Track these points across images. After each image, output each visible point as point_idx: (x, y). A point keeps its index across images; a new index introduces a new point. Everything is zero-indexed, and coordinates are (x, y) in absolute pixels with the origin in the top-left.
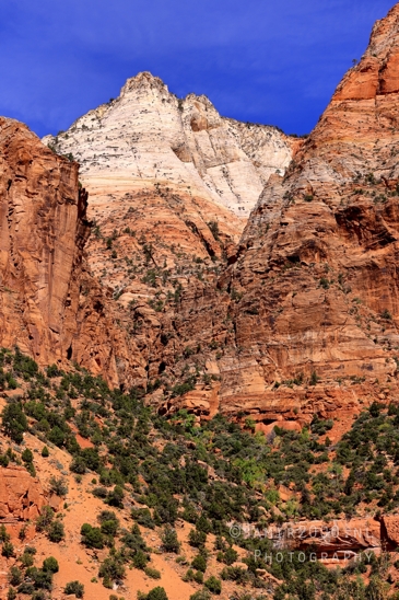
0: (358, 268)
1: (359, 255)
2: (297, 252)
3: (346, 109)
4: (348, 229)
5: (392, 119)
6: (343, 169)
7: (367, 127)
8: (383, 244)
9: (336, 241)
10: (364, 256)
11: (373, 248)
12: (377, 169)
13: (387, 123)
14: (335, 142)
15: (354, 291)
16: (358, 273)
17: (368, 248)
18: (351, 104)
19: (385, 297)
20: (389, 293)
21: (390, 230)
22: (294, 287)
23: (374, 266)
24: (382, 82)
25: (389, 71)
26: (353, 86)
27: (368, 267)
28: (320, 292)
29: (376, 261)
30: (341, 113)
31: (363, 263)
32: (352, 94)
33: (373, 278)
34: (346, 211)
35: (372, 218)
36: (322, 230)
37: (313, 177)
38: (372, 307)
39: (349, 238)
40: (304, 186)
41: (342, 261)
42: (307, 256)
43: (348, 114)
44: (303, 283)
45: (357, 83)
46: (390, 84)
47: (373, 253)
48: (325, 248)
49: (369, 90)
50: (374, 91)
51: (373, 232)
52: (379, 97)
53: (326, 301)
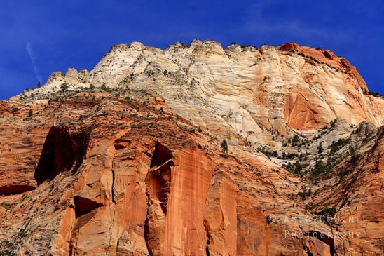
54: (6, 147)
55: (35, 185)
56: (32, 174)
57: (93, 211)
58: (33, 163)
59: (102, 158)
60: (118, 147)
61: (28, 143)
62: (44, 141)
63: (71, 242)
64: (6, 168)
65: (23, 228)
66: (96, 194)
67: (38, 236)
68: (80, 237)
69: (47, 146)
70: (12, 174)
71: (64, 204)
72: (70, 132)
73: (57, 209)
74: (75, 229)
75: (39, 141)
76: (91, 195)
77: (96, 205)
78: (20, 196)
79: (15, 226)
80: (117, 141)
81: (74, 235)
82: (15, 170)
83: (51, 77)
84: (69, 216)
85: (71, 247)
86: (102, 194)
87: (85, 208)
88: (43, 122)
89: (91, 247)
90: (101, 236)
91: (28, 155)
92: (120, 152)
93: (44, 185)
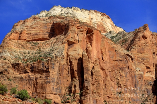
54: (40, 28)
55: (49, 38)
56: (48, 36)
57: (73, 45)
58: (48, 33)
59: (74, 31)
60: (78, 29)
61: (46, 27)
62: (51, 27)
63: (67, 53)
64: (40, 33)
65: (51, 48)
66: (74, 40)
67: (58, 50)
68: (70, 51)
69: (51, 28)
70: (42, 35)
71: (65, 42)
72: (61, 24)
73: (63, 43)
74: (68, 49)
75: (49, 27)
76: (73, 40)
77: (74, 43)
78: (45, 41)
79: (48, 48)
80: (78, 27)
81: (68, 51)
82: (43, 34)
83: (41, 12)
84: (66, 45)
85: (67, 54)
86: (75, 40)
87: (70, 44)
88: (50, 22)
89: (74, 54)
90: (76, 51)
91: (46, 30)
92: (79, 30)
93: (53, 38)
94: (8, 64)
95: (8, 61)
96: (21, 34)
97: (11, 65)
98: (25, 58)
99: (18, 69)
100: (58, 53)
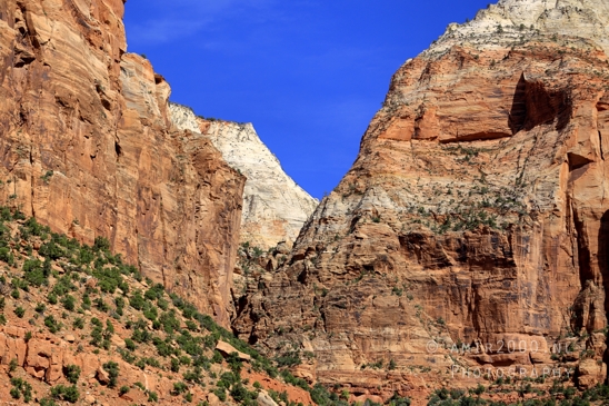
0: (419, 282)
1: (419, 271)
2: (373, 262)
3: (391, 148)
4: (409, 249)
5: (428, 162)
6: (398, 199)
7: (408, 166)
8: (441, 267)
9: (399, 257)
10: (424, 273)
11: (432, 268)
12: (424, 203)
13: (423, 164)
14: (389, 175)
15: (416, 299)
16: (420, 286)
17: (426, 268)
18: (395, 144)
19: (440, 307)
20: (443, 304)
21: (448, 257)
22: (374, 291)
23: (433, 282)
24: (417, 129)
25: (424, 122)
26: (394, 128)
27: (427, 282)
28: (395, 297)
29: (434, 278)
30: (388, 150)
31: (424, 278)
32: (394, 135)
33: (431, 291)
34: (410, 235)
35: (433, 245)
36: (391, 248)
37: (378, 203)
38: (429, 314)
39: (409, 257)
40: (370, 209)
41: (405, 274)
42: (379, 266)
43: (393, 151)
44: (381, 289)
45: (398, 127)
46: (424, 133)
47: (431, 272)
48: (392, 262)
49: (407, 135)
50: (410, 136)
51: (432, 256)
52: (413, 141)
53: (401, 306)
54: (479, 95)
55: (510, 133)
56: (506, 122)
57: (585, 166)
58: (506, 112)
59: (588, 118)
60: (600, 109)
61: (499, 93)
62: (514, 92)
63: (567, 193)
64: (481, 115)
65: (518, 176)
66: (588, 151)
67: (539, 186)
68: (575, 189)
69: (517, 96)
70: (488, 121)
71: (559, 159)
72: (547, 88)
73: (553, 163)
74: (569, 182)
75: (509, 91)
76: (583, 152)
77: (588, 161)
78: (497, 142)
79: (508, 173)
80: (599, 103)
81: (569, 186)
82: (490, 118)
84: (564, 168)
85: (568, 197)
86: (593, 151)
87: (577, 164)
88: (509, 73)
89: (588, 199)
90: (595, 189)
91: (500, 104)
92: (603, 114)
93: (521, 135)
94: (387, 238)
95: (386, 228)
96: (419, 119)
97: (397, 241)
98: (438, 210)
99: (418, 253)
100: (540, 196)
